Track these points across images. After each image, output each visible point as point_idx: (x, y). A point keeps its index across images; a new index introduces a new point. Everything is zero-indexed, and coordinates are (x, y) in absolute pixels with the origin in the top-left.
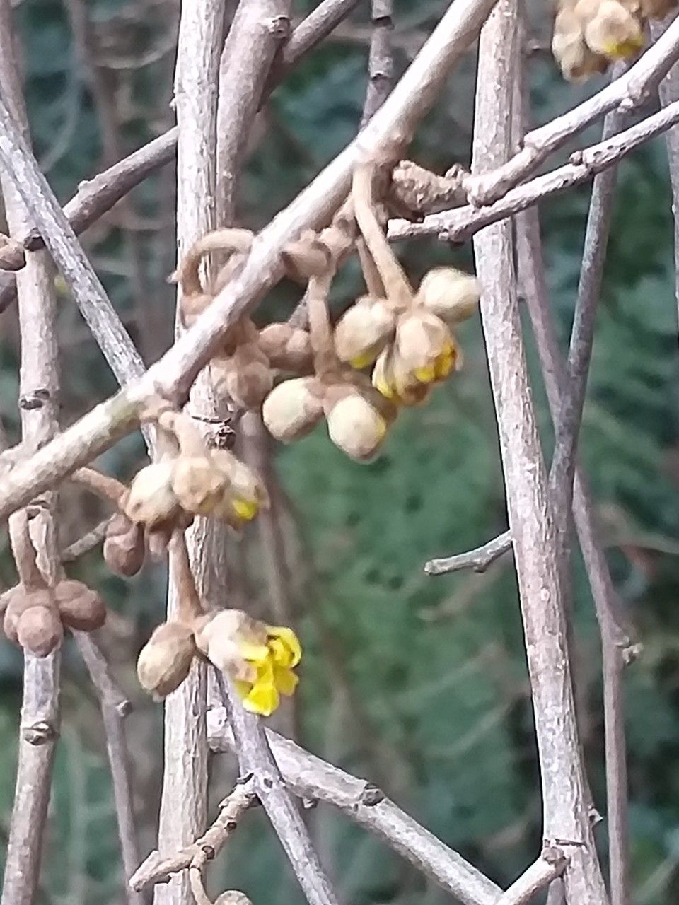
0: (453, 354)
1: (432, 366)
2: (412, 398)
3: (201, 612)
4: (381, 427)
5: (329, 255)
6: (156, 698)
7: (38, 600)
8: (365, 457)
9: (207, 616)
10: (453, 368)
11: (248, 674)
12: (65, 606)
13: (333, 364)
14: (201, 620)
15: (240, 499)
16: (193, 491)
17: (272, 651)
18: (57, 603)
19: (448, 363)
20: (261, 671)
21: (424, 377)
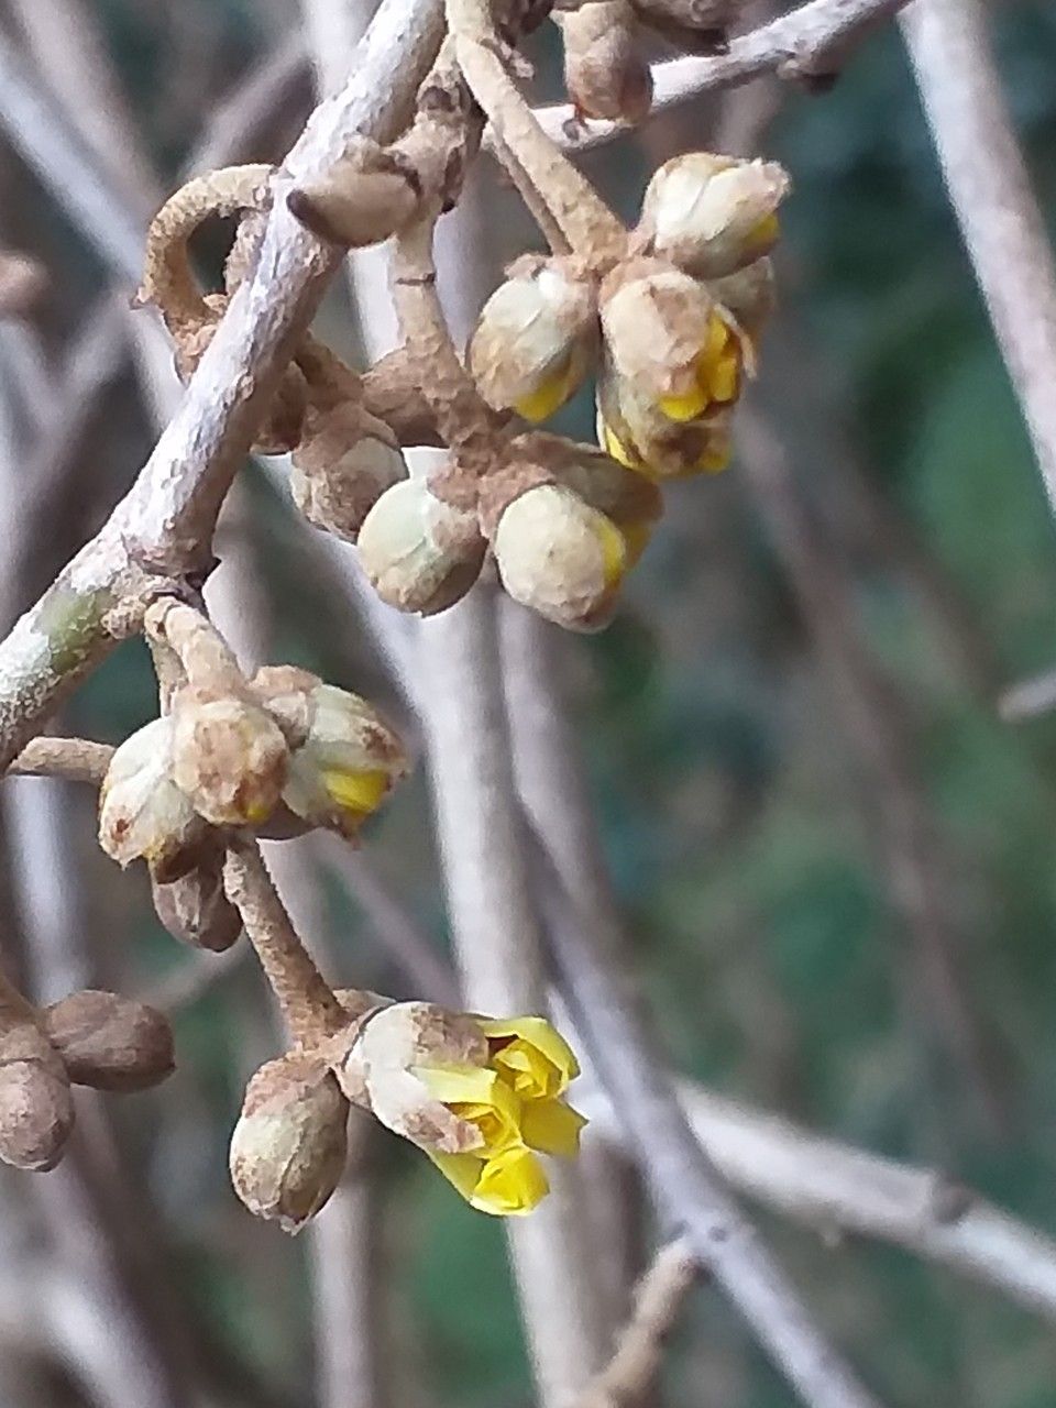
0: (733, 343)
1: (687, 383)
2: (676, 461)
3: (340, 1018)
4: (614, 544)
5: (413, 178)
6: (287, 1225)
7: (15, 1050)
8: (588, 618)
9: (354, 1026)
10: (739, 375)
11: (461, 1135)
12: (77, 1049)
13: (479, 425)
14: (342, 1037)
15: (337, 768)
16: (209, 780)
17: (508, 1076)
18: (56, 1047)
19: (727, 367)
20: (491, 1126)
21: (679, 413)
